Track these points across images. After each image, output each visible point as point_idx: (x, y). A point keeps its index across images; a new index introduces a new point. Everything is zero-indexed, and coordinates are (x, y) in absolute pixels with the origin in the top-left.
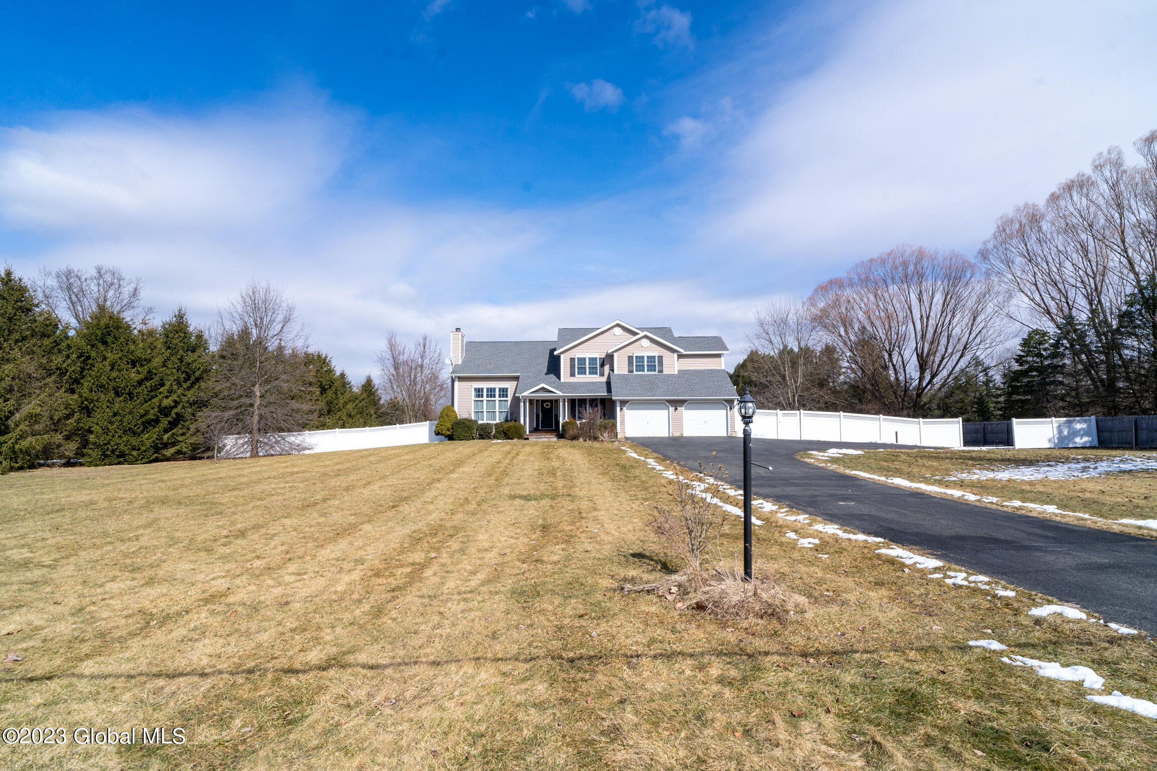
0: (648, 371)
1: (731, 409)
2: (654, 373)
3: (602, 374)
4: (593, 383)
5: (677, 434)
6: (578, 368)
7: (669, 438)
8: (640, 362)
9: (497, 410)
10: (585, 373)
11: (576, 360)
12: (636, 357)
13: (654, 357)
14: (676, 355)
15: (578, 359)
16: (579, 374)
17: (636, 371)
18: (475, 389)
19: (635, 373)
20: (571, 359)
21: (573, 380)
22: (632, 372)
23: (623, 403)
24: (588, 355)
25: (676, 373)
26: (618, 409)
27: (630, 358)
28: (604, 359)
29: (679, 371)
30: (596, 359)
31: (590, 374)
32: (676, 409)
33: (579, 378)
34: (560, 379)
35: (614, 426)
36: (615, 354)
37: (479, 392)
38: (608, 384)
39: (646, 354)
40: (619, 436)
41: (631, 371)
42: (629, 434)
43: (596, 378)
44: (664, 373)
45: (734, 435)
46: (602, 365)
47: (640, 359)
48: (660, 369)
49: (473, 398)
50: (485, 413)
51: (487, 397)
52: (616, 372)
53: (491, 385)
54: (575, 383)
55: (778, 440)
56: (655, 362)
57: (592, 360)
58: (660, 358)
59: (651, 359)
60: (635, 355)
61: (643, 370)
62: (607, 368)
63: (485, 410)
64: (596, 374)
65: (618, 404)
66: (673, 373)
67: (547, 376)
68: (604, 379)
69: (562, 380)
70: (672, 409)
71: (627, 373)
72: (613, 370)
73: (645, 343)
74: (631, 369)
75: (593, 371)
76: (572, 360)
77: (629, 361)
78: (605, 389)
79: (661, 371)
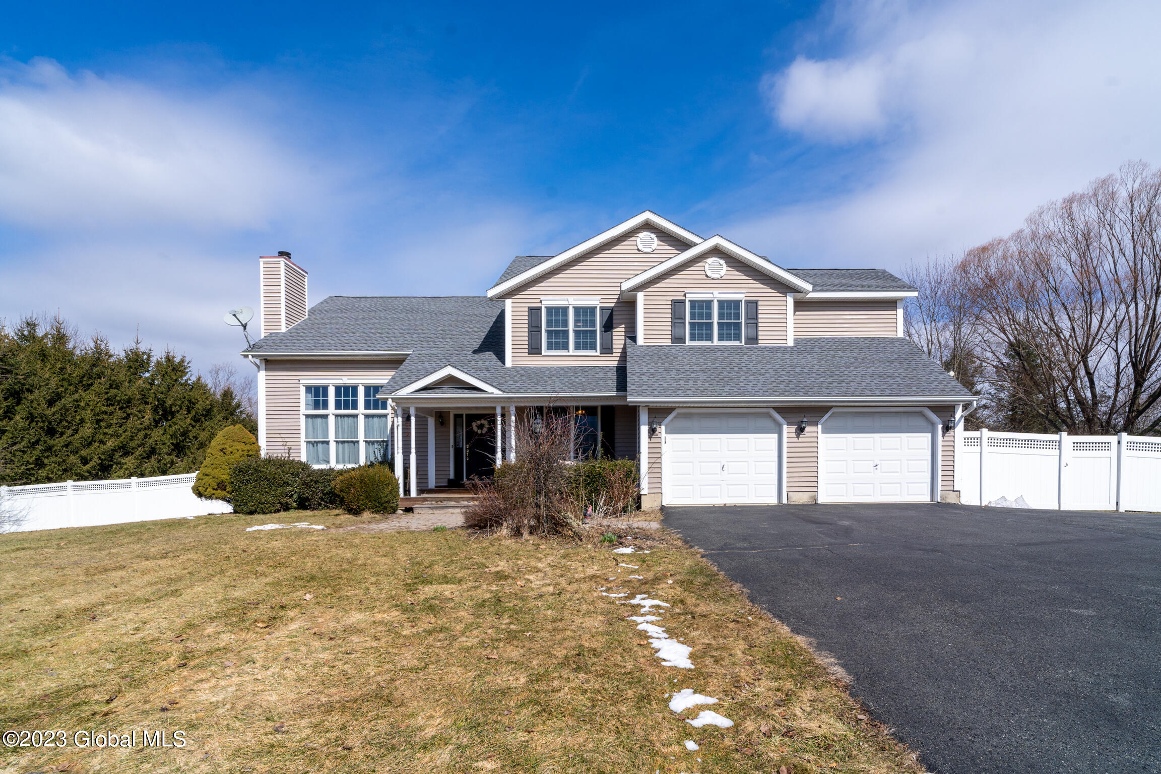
0: (721, 338)
1: (947, 428)
2: (737, 343)
3: (607, 349)
4: (583, 369)
5: (801, 498)
6: (549, 333)
7: (780, 507)
8: (701, 316)
9: (361, 437)
10: (566, 347)
11: (544, 311)
12: (693, 303)
13: (737, 303)
14: (790, 301)
15: (549, 309)
16: (550, 347)
17: (693, 338)
18: (309, 389)
19: (688, 343)
20: (531, 309)
21: (534, 362)
22: (682, 340)
23: (659, 413)
24: (572, 301)
25: (791, 343)
26: (644, 430)
27: (677, 305)
28: (612, 310)
29: (795, 340)
30: (593, 309)
31: (577, 347)
32: (801, 430)
33: (550, 359)
34: (503, 362)
35: (633, 476)
36: (640, 296)
37: (318, 394)
38: (622, 371)
39: (717, 295)
40: (646, 504)
41: (678, 339)
42: (673, 497)
43: (592, 358)
44: (761, 343)
45: (952, 499)
46: (608, 326)
47: (702, 307)
48: (752, 334)
49: (303, 410)
50: (333, 446)
51: (338, 406)
52: (640, 340)
53: (346, 378)
54: (538, 369)
55: (1059, 511)
56: (737, 316)
57: (586, 314)
58: (753, 305)
59: (729, 307)
60: (690, 297)
61: (710, 338)
62: (619, 334)
63: (332, 437)
64: (594, 348)
65: (644, 417)
66: (781, 343)
67: (476, 356)
68: (612, 361)
69: (509, 363)
70: (788, 430)
71: (668, 342)
72: (634, 339)
73: (715, 267)
74: (678, 332)
75: (585, 341)
76: (534, 312)
77: (674, 313)
78: (613, 383)
79: (753, 339)
